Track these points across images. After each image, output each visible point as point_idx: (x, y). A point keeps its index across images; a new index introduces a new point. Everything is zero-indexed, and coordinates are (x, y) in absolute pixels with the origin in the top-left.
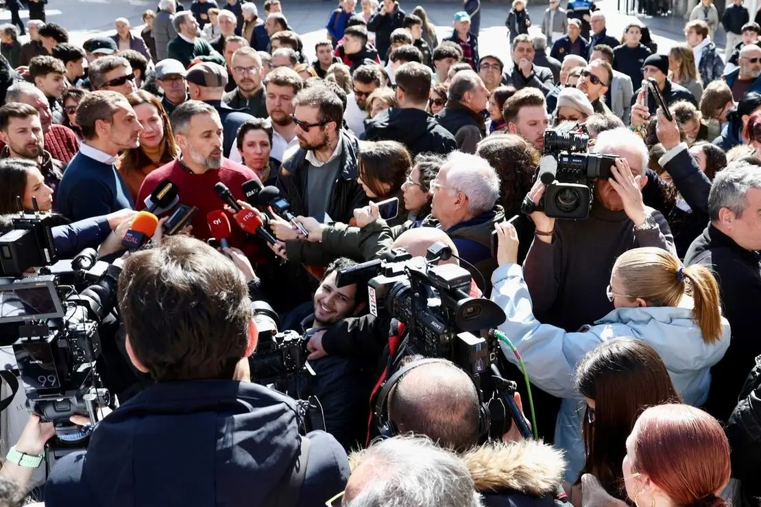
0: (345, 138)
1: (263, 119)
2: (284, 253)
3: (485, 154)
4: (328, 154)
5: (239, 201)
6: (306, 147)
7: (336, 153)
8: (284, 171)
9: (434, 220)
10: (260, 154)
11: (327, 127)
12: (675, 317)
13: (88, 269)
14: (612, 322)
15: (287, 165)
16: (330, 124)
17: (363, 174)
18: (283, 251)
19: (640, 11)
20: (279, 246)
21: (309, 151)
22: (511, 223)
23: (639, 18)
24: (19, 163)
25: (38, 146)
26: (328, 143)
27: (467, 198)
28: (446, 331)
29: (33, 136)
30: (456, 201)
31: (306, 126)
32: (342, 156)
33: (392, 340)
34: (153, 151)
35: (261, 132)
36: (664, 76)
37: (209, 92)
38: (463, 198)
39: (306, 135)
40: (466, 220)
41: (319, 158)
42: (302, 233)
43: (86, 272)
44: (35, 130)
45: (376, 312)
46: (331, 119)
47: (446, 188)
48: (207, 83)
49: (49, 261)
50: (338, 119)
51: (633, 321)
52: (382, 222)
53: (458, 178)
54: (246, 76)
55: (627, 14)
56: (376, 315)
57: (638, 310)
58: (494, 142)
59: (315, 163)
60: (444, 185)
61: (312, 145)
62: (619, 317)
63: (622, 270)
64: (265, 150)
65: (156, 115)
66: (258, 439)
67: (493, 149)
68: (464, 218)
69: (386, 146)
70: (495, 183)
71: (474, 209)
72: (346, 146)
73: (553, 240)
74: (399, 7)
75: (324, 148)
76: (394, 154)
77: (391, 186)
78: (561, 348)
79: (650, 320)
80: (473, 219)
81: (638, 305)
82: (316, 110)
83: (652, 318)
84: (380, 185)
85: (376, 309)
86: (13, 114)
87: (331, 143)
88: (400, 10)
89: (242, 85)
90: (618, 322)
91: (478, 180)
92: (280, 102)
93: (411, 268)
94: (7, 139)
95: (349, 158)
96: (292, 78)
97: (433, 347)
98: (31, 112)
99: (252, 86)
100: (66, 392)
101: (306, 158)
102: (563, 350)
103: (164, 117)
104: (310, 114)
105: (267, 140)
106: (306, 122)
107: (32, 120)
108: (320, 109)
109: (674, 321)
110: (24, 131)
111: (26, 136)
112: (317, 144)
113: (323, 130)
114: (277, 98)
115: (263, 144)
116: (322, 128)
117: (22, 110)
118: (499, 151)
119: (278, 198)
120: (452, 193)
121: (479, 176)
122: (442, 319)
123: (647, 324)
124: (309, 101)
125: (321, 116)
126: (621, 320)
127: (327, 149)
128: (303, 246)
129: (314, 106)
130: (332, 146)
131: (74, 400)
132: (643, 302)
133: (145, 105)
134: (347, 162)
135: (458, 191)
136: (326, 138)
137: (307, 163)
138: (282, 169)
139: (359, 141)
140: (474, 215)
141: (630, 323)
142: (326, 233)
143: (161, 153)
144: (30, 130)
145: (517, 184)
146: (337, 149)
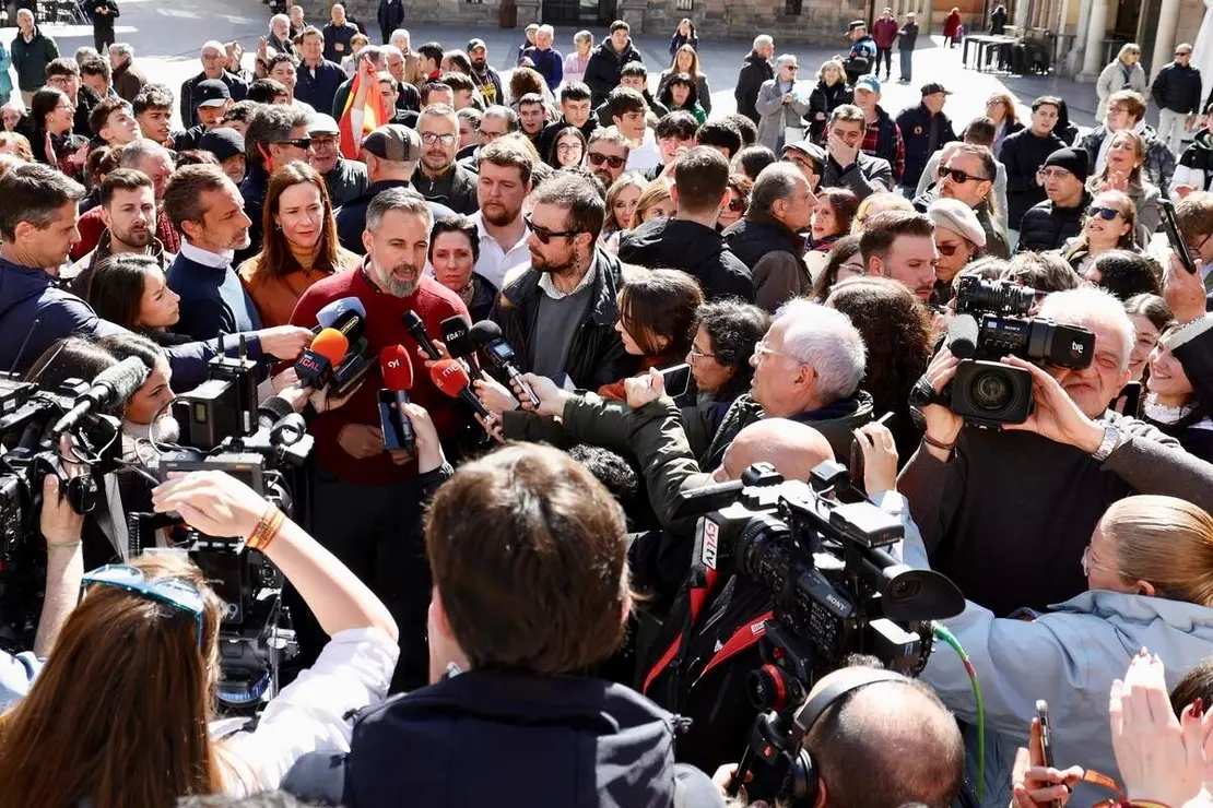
0: (603, 259)
1: (463, 215)
2: (500, 433)
3: (843, 304)
4: (573, 280)
5: (435, 341)
6: (540, 267)
7: (585, 281)
8: (504, 301)
9: (753, 405)
10: (455, 269)
11: (577, 239)
12: (1203, 623)
13: (289, 445)
14: (1079, 611)
15: (509, 292)
16: (581, 235)
17: (627, 317)
18: (498, 428)
19: (1000, 67)
20: (493, 421)
21: (544, 273)
22: (884, 423)
23: (999, 77)
24: (134, 261)
25: (148, 230)
26: (576, 265)
27: (815, 375)
28: (853, 615)
29: (142, 216)
30: (797, 379)
31: (544, 234)
32: (595, 287)
33: (696, 595)
34: (303, 251)
35: (457, 235)
36: (1079, 184)
37: (391, 168)
38: (809, 374)
39: (544, 248)
40: (808, 409)
41: (558, 285)
42: (530, 400)
43: (286, 448)
44: (145, 207)
45: (714, 561)
46: (586, 228)
47: (780, 359)
48: (388, 153)
49: (247, 429)
50: (596, 227)
51: (1121, 616)
52: (668, 401)
53: (804, 341)
54: (438, 147)
55: (979, 70)
56: (714, 567)
57: (1133, 599)
58: (859, 288)
59: (552, 293)
60: (778, 351)
61: (551, 265)
62: (1095, 604)
63: (1119, 528)
64: (463, 262)
65: (318, 201)
66: (631, 779)
67: (860, 301)
68: (806, 406)
69: (669, 277)
70: (859, 355)
71: (826, 393)
72: (602, 271)
73: (951, 457)
74: (632, 45)
75: (567, 271)
76: (681, 291)
77: (669, 339)
78: (986, 644)
79: (1153, 619)
80: (822, 408)
81: (1138, 591)
82: (565, 213)
83: (1158, 616)
84: (653, 338)
85: (715, 557)
86: (120, 184)
87: (579, 265)
88: (634, 49)
89: (428, 159)
90: (1090, 613)
91: (835, 346)
92: (499, 191)
93: (791, 502)
94: (109, 219)
95: (606, 290)
96: (519, 154)
97: (824, 637)
98: (142, 182)
99: (443, 161)
100: (246, 631)
101: (540, 284)
102: (989, 647)
103: (326, 203)
104: (556, 218)
105: (468, 248)
106: (546, 229)
107: (142, 193)
108: (571, 212)
109: (1199, 631)
110: (130, 208)
111: (133, 215)
112: (559, 263)
113: (571, 244)
114: (496, 184)
115: (460, 254)
116: (570, 241)
117: (130, 179)
118: (868, 304)
119: (498, 341)
120: (791, 365)
121: (837, 340)
122: (844, 592)
123: (1148, 625)
124: (557, 197)
125: (571, 222)
126: (1095, 610)
127: (572, 274)
128: (529, 423)
129: (562, 206)
130: (582, 267)
131: (254, 643)
132: (1150, 588)
133: (306, 184)
134: (602, 296)
135: (802, 363)
136: (573, 257)
137: (541, 290)
138: (500, 298)
139: (623, 265)
140: (825, 403)
141: (1114, 619)
142: (571, 407)
143: (315, 255)
144: (138, 207)
145: (894, 362)
146: (588, 275)
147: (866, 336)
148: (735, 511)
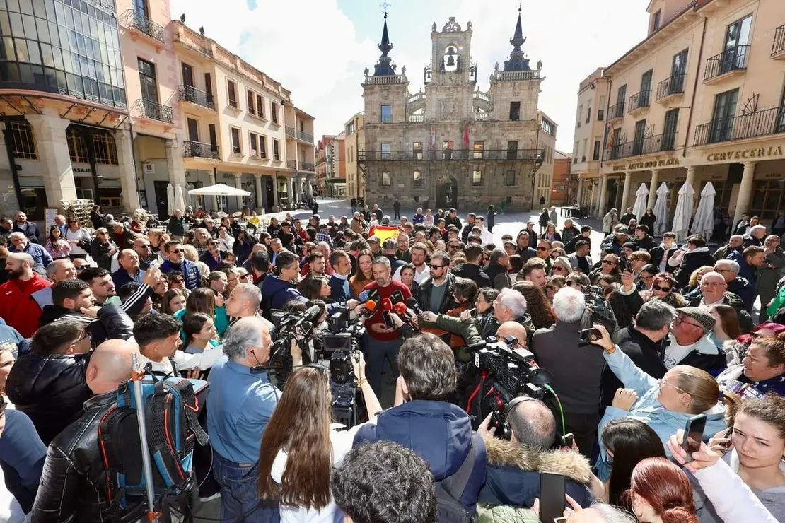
4: (441, 281)
6: (433, 277)
7: (445, 282)
11: (444, 268)
15: (423, 286)
17: (456, 292)
21: (434, 279)
24: (319, 278)
27: (511, 310)
28: (521, 382)
30: (506, 311)
32: (448, 282)
34: (367, 274)
35: (409, 269)
39: (434, 272)
41: (437, 283)
45: (479, 365)
46: (446, 265)
53: (507, 300)
54: (403, 244)
56: (478, 367)
58: (523, 284)
59: (436, 285)
60: (501, 303)
61: (435, 276)
64: (411, 277)
68: (510, 319)
70: (524, 303)
71: (516, 315)
75: (440, 278)
82: (441, 261)
86: (317, 256)
89: (401, 248)
91: (517, 301)
92: (418, 256)
93: (500, 348)
95: (451, 284)
98: (322, 256)
99: (405, 249)
101: (432, 283)
104: (438, 262)
105: (412, 273)
107: (322, 259)
108: (443, 260)
110: (320, 263)
112: (438, 276)
115: (411, 275)
116: (441, 269)
117: (319, 255)
120: (504, 307)
121: (517, 299)
122: (517, 374)
124: (438, 256)
125: (443, 263)
127: (442, 279)
133: (367, 255)
134: (450, 286)
135: (507, 307)
136: (442, 274)
137: (432, 285)
138: (420, 288)
140: (514, 318)
142: (438, 320)
146: (446, 279)
147: (526, 298)
148: (484, 350)
